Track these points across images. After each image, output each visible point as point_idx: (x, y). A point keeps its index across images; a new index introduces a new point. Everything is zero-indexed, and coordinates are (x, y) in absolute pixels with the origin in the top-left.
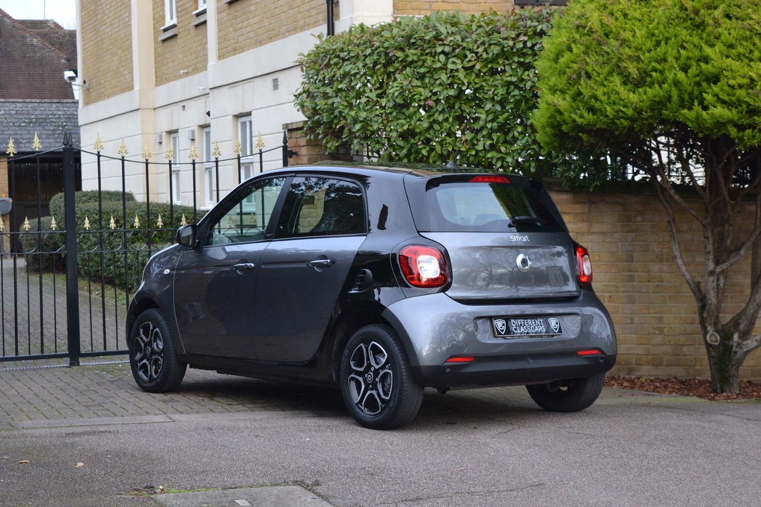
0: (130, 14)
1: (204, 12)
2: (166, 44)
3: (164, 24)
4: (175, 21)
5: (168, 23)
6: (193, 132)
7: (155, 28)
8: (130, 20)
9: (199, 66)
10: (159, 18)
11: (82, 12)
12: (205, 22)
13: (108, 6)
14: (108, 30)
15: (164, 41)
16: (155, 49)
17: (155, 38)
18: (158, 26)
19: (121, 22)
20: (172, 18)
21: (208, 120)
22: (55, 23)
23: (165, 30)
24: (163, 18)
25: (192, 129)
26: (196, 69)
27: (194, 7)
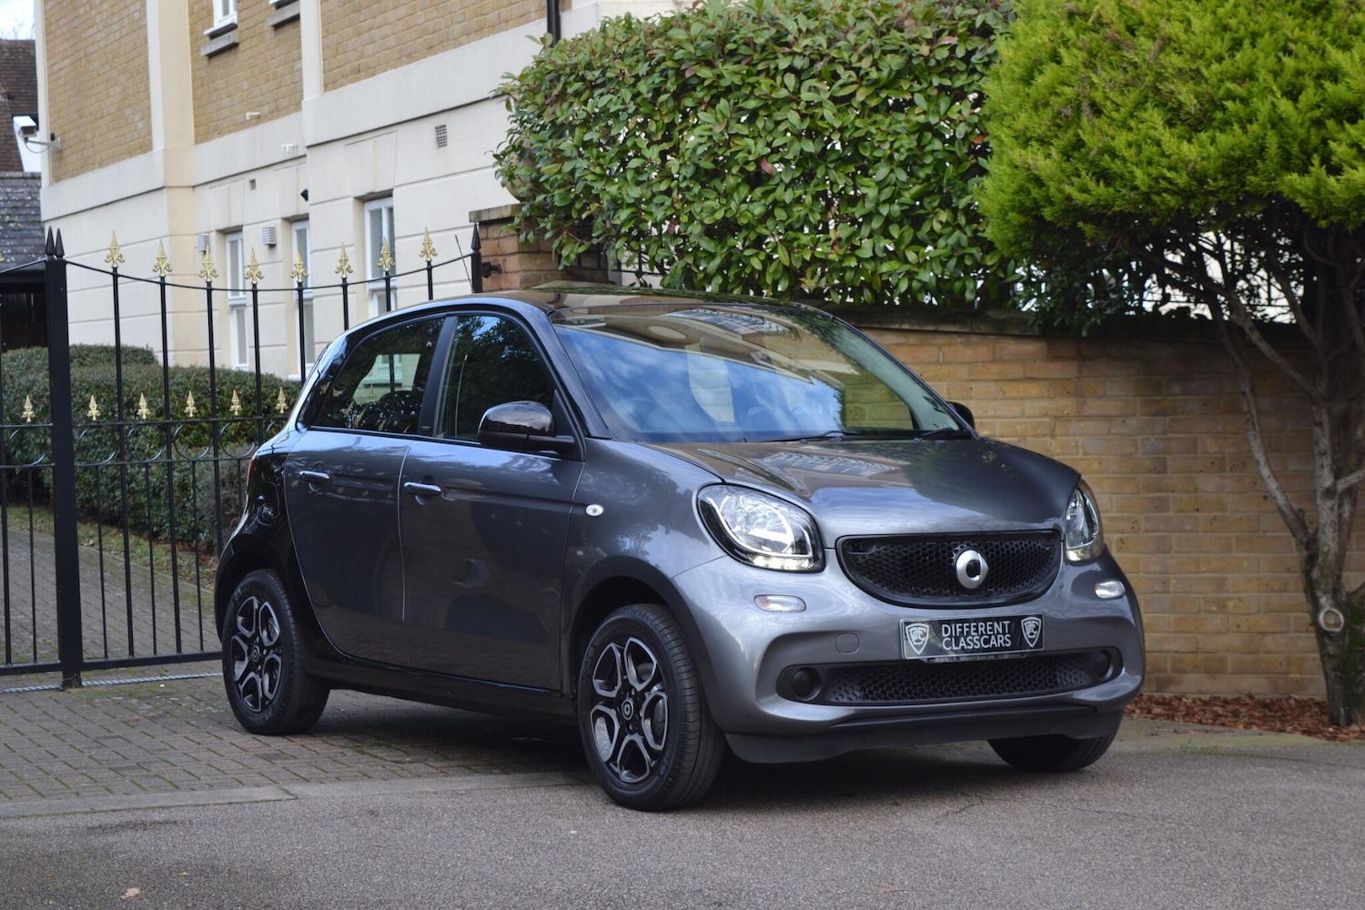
0: (144, 5)
2: (216, 61)
3: (211, 25)
4: (233, 18)
5: (219, 22)
6: (272, 231)
7: (192, 32)
8: (144, 16)
9: (283, 103)
10: (201, 11)
12: (296, 18)
14: (99, 36)
15: (211, 56)
16: (193, 71)
17: (195, 51)
18: (198, 27)
19: (126, 21)
20: (226, 12)
21: (303, 206)
23: (214, 36)
24: (210, 13)
25: (271, 224)
26: (277, 109)
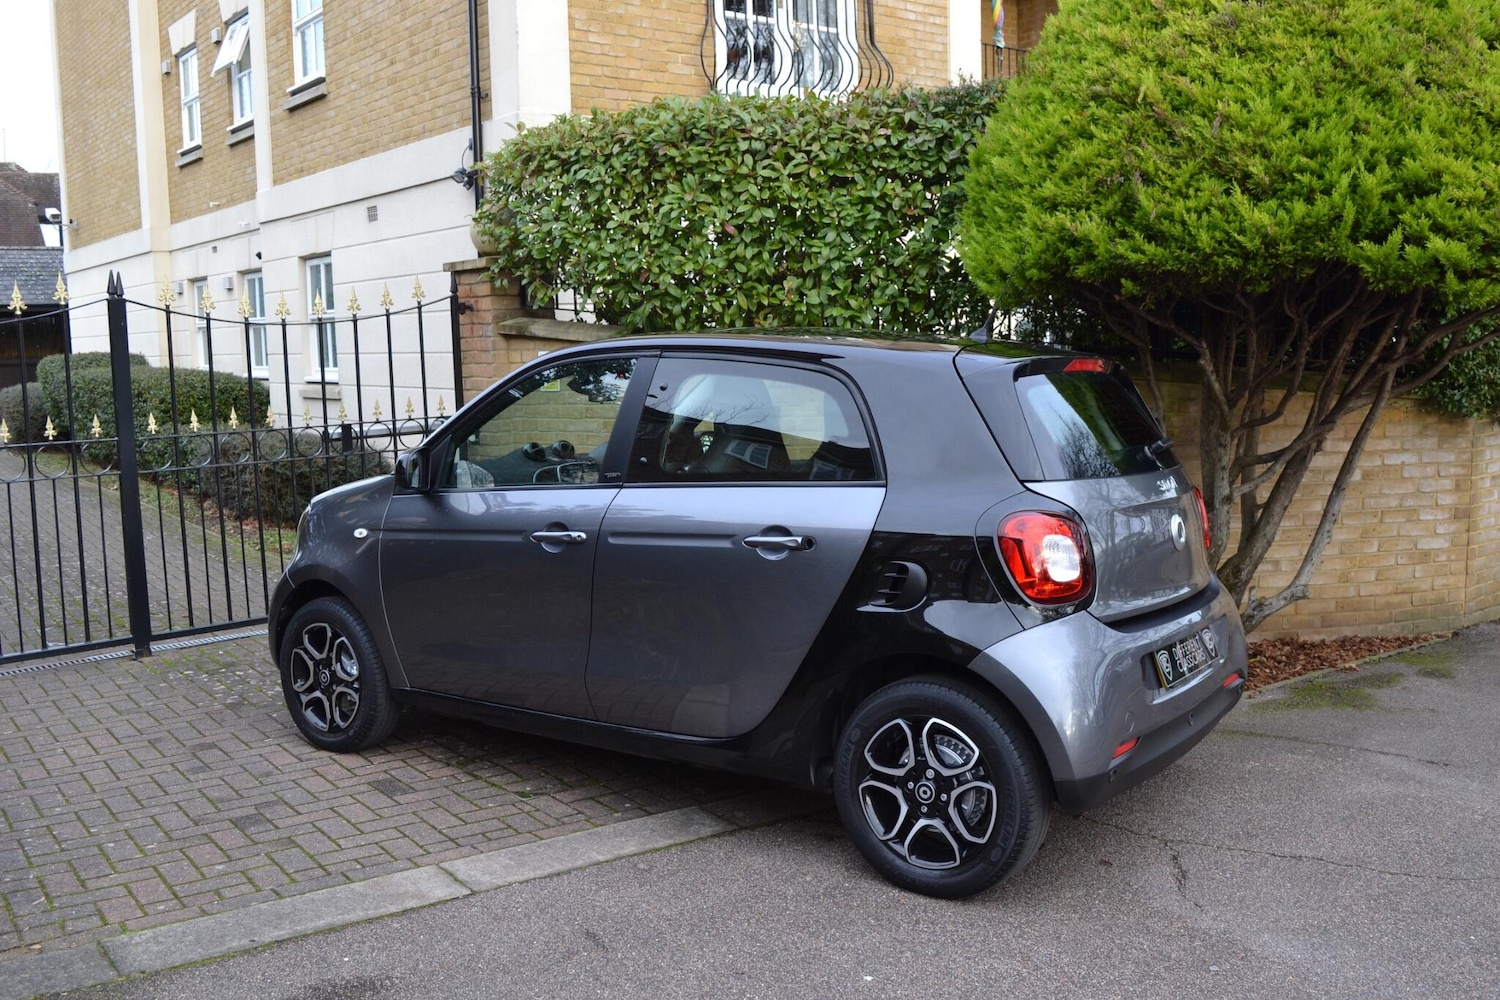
0: (135, 135)
1: (250, 124)
2: (186, 170)
3: (182, 147)
4: (198, 141)
5: (187, 145)
6: (230, 280)
7: (168, 152)
8: (135, 141)
10: (173, 138)
11: (65, 138)
12: (252, 137)
13: (102, 128)
14: (102, 157)
15: (182, 167)
16: (169, 177)
17: (170, 164)
18: (173, 148)
19: (121, 147)
20: (192, 139)
21: (256, 263)
22: (17, 166)
23: (183, 154)
24: (181, 139)
25: (229, 275)
27: (228, 121)
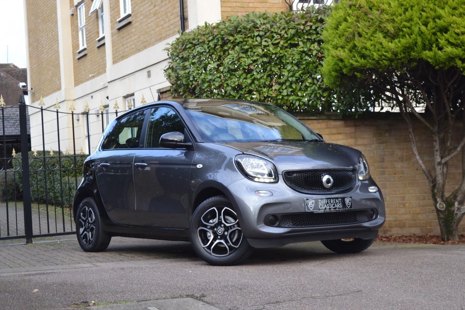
0: (58, 45)
1: (103, 38)
2: (80, 60)
3: (79, 49)
4: (85, 46)
5: (81, 48)
6: (98, 111)
7: (73, 52)
8: (58, 48)
9: (101, 71)
10: (75, 45)
11: (29, 48)
12: (104, 44)
13: (45, 42)
14: (45, 56)
15: (79, 59)
16: (73, 64)
17: (74, 58)
18: (75, 50)
19: (53, 51)
20: (83, 45)
21: (107, 102)
22: (14, 65)
23: (80, 53)
24: (78, 46)
25: (97, 109)
26: (99, 73)
27: (97, 36)
